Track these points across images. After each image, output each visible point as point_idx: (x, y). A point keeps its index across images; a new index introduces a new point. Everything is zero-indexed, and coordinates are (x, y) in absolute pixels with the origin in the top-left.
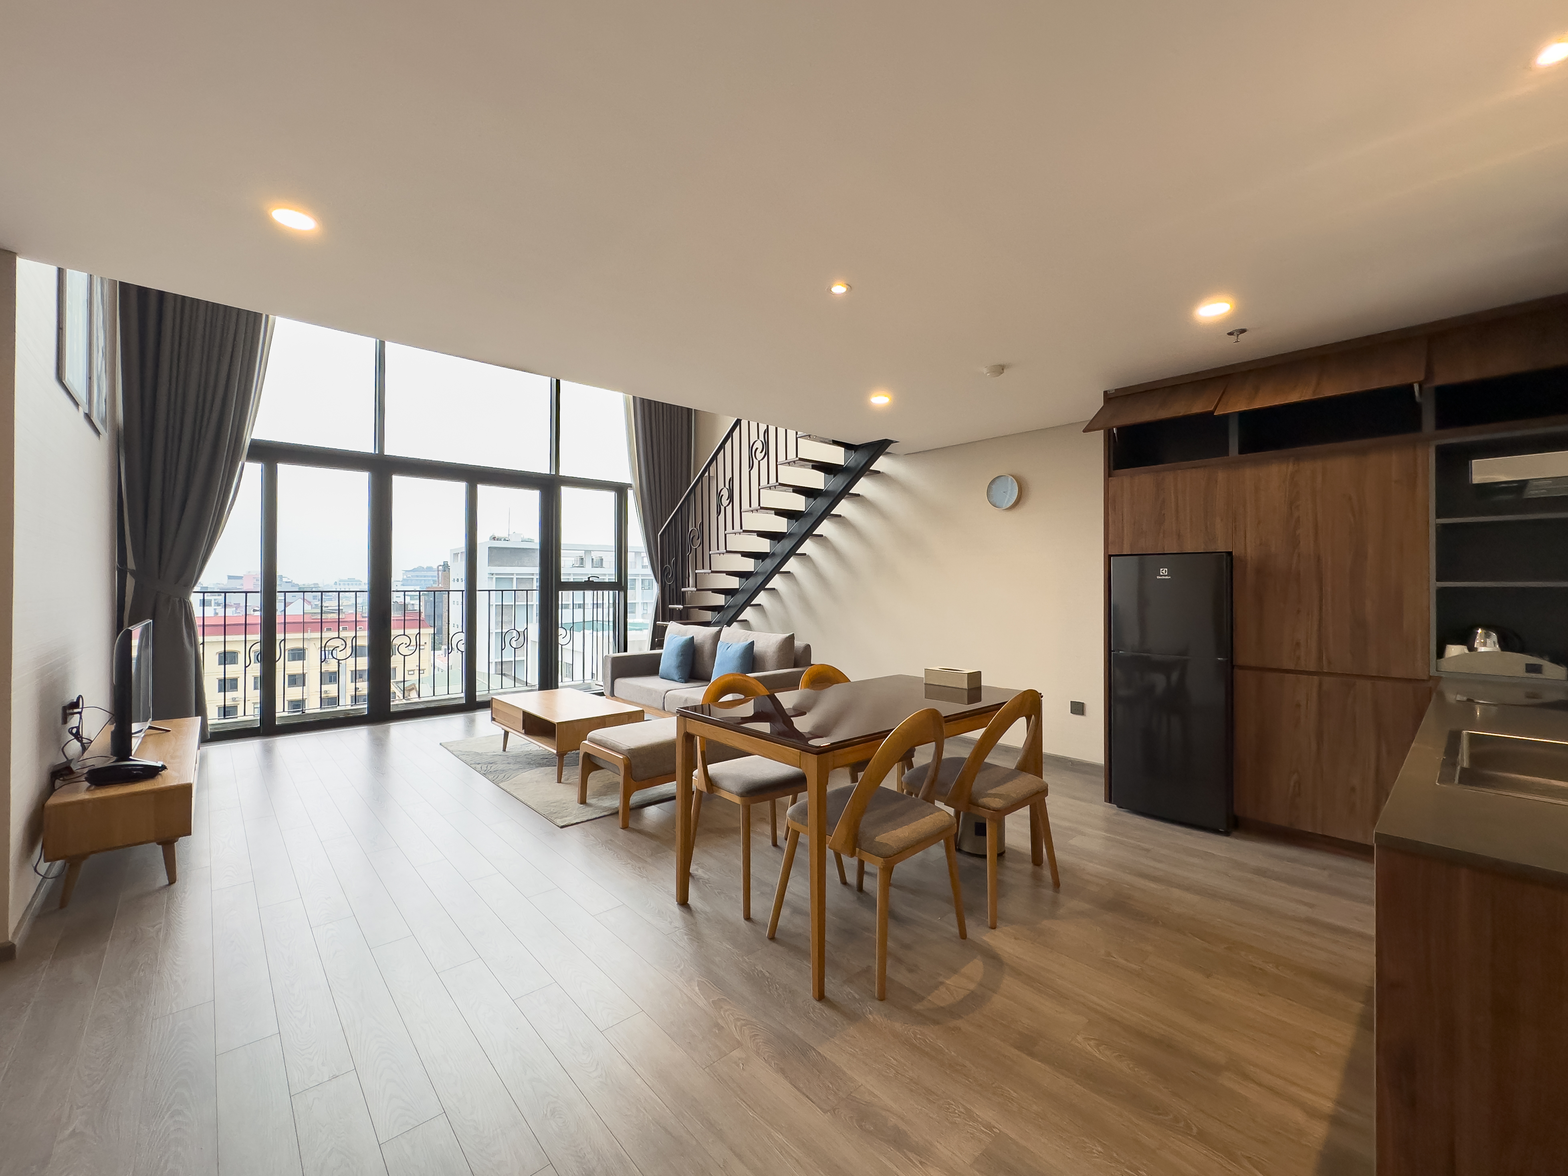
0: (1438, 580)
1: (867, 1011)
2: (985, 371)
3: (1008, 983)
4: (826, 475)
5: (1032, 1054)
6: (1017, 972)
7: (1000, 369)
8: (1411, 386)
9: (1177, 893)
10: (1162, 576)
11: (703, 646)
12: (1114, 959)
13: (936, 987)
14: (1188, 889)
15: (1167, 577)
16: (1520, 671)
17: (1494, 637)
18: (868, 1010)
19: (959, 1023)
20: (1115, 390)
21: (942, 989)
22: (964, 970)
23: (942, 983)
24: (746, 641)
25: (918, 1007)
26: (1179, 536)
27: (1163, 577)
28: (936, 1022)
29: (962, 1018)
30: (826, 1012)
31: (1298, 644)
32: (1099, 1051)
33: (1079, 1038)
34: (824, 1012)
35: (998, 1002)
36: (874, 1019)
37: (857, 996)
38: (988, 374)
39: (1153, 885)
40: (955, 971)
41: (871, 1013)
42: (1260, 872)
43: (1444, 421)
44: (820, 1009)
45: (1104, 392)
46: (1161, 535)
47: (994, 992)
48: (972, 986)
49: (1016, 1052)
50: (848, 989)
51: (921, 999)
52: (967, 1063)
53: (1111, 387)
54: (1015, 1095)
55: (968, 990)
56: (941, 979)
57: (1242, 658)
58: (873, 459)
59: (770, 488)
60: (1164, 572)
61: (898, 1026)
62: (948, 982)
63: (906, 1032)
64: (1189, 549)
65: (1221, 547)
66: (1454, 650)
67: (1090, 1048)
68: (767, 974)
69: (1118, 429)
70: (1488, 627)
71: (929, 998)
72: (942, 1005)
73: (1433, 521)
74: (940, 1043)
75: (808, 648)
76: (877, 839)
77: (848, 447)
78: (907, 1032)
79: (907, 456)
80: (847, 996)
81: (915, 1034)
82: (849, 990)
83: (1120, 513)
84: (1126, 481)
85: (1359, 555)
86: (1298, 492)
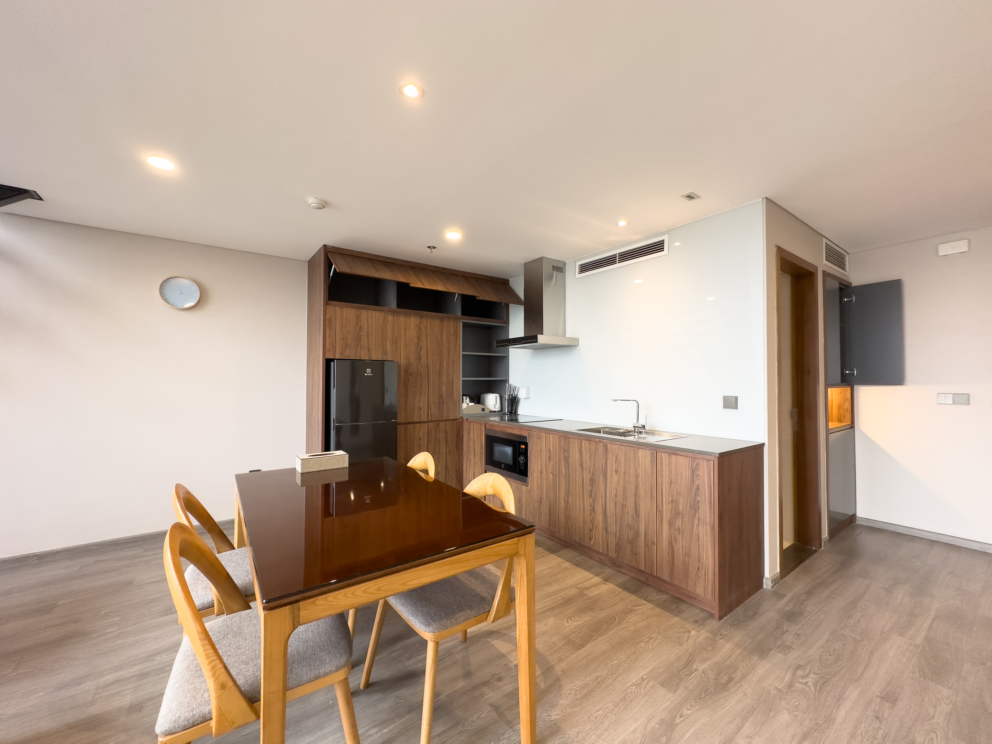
0: (462, 377)
5: (583, 646)
10: (367, 374)
15: (370, 375)
16: (480, 411)
19: (558, 669)
20: (332, 247)
22: (502, 651)
26: (369, 350)
27: (369, 374)
28: (558, 680)
29: (552, 666)
31: (421, 408)
32: (576, 621)
33: (567, 625)
38: (313, 204)
43: (465, 313)
46: (359, 349)
49: (581, 652)
52: (595, 674)
54: (615, 662)
57: (399, 420)
60: (369, 371)
63: (569, 699)
64: (374, 358)
65: (390, 358)
67: (573, 624)
69: (333, 274)
70: (467, 395)
73: (462, 353)
74: (578, 683)
81: (570, 694)
83: (334, 330)
84: (338, 310)
85: (441, 365)
86: (421, 333)
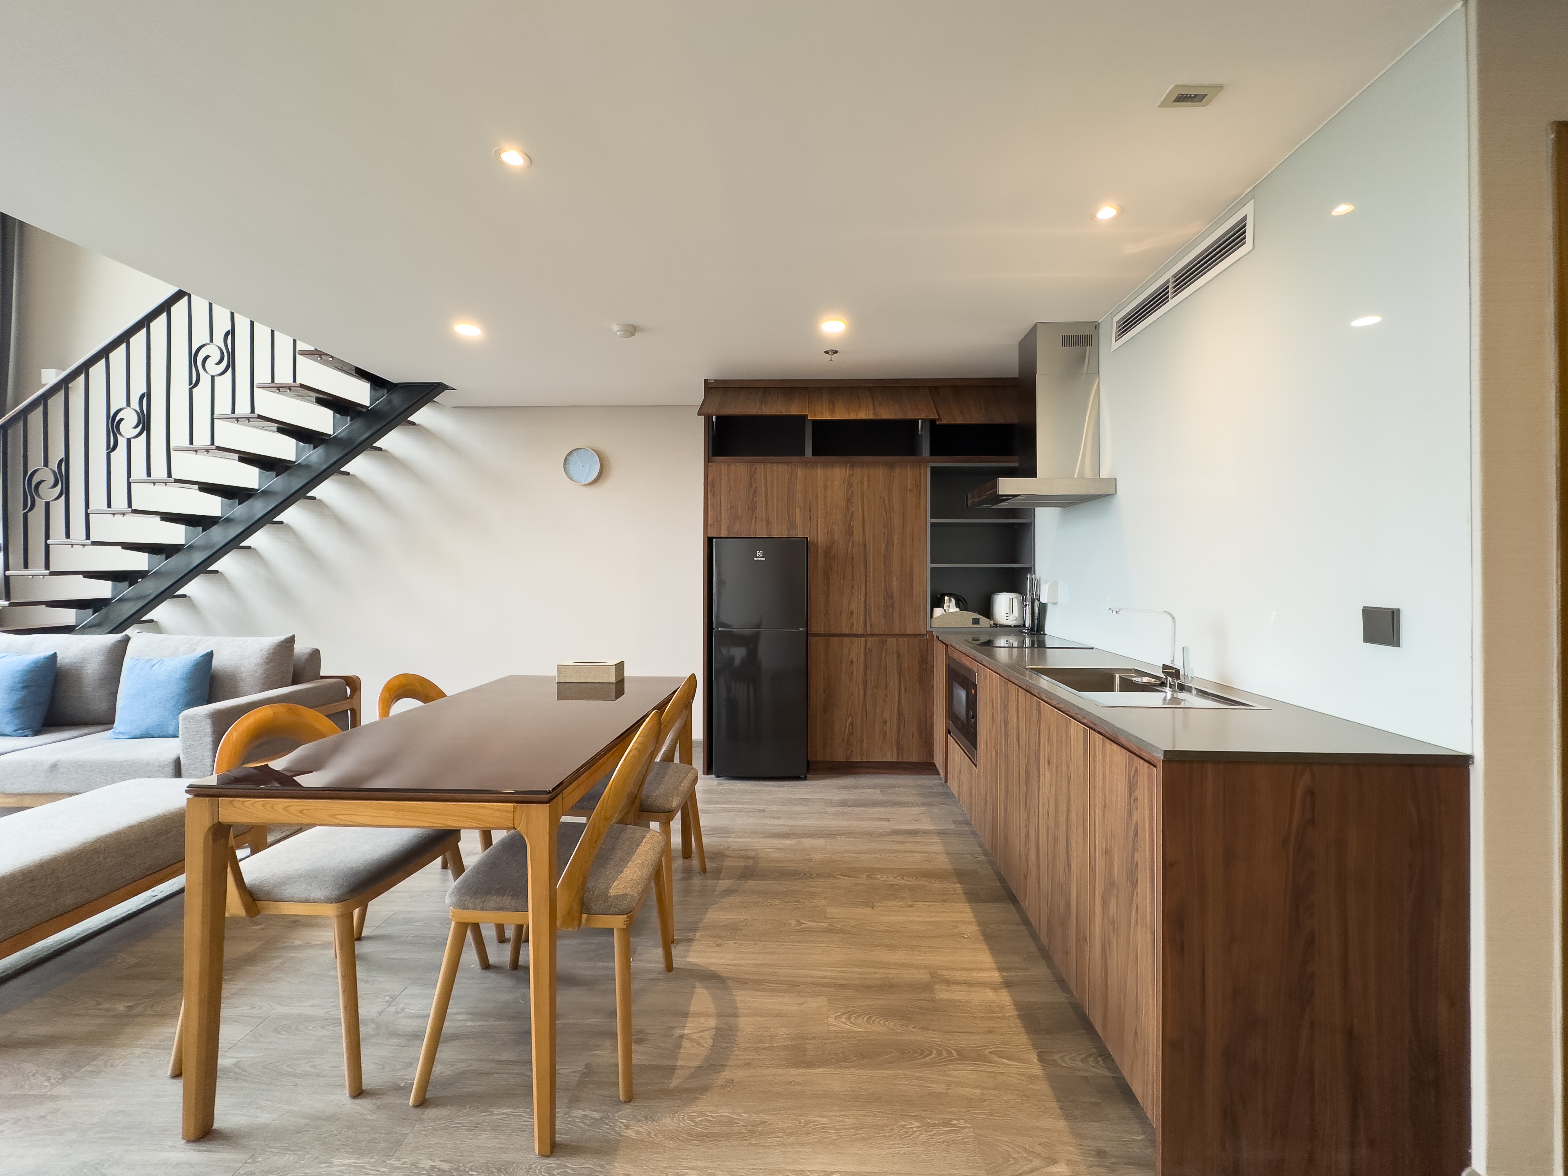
0: (931, 563)
1: (620, 1127)
2: (616, 328)
3: (744, 999)
4: (337, 415)
5: (809, 1065)
6: (742, 982)
7: (632, 330)
8: (916, 421)
9: (808, 842)
10: (758, 557)
11: (82, 667)
12: (806, 925)
13: (679, 1046)
14: (811, 835)
15: (762, 559)
16: (969, 624)
17: (953, 600)
18: (621, 1125)
19: (727, 1074)
20: (715, 380)
21: (686, 1043)
22: (693, 1008)
23: (681, 1037)
24: (192, 652)
25: (675, 1083)
26: (768, 522)
27: (759, 559)
28: (705, 1089)
29: (725, 1066)
30: (570, 1165)
31: (852, 613)
32: (852, 1023)
33: (831, 1020)
34: (568, 1167)
35: (746, 1025)
36: (638, 1133)
37: (596, 1115)
38: (619, 333)
39: (788, 842)
40: (685, 1015)
41: (627, 1127)
42: (844, 803)
43: (935, 451)
44: (559, 1166)
45: (705, 380)
46: (753, 521)
47: (735, 1015)
48: (712, 1022)
49: (793, 1071)
50: (578, 1113)
51: (672, 1069)
52: (766, 1117)
53: (712, 376)
54: (824, 1120)
55: (710, 1029)
56: (678, 1032)
57: (814, 629)
58: (415, 407)
59: (237, 419)
60: (760, 554)
61: (669, 1122)
62: (686, 1032)
63: (681, 1124)
64: (775, 534)
65: (800, 533)
66: (938, 612)
67: (844, 1025)
68: (446, 1166)
69: (717, 418)
70: (950, 595)
71: (680, 1063)
72: (697, 1064)
73: (930, 520)
74: (725, 1112)
75: (315, 655)
76: (612, 892)
77: (376, 382)
78: (683, 1124)
79: (457, 409)
80: (584, 1123)
81: (691, 1119)
82: (581, 1112)
83: (719, 498)
84: (724, 468)
85: (889, 543)
86: (852, 492)
